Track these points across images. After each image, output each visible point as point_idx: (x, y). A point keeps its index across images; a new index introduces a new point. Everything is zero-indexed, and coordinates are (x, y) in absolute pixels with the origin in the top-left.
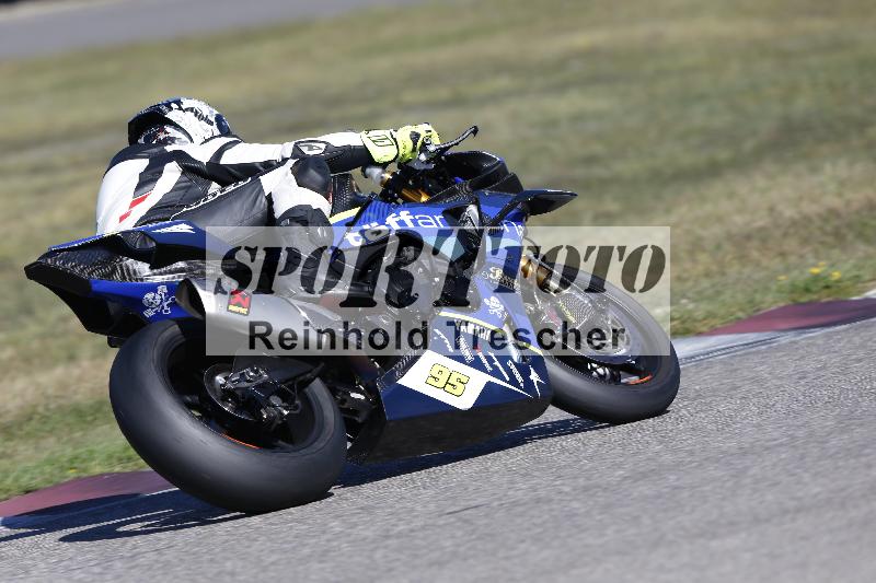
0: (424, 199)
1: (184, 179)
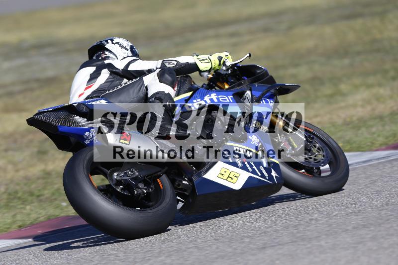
1: (111, 77)
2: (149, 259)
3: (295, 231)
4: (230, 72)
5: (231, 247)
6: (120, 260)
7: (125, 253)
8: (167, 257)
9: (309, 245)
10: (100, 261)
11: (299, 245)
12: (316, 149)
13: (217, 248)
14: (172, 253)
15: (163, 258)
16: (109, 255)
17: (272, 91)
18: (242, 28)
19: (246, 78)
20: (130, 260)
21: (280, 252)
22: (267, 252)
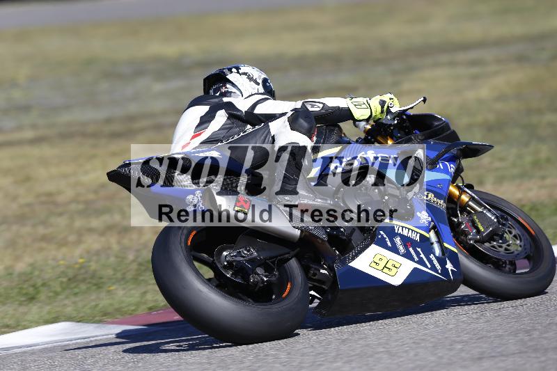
0: (390, 142)
1: (229, 122)
2: (320, 365)
3: (527, 338)
4: (396, 122)
5: (435, 354)
6: (280, 364)
7: (289, 354)
8: (344, 363)
9: (543, 359)
10: (253, 363)
11: (529, 357)
12: (511, 236)
13: (416, 355)
14: (353, 358)
15: (339, 364)
16: (266, 355)
17: (454, 151)
18: (488, 54)
19: (418, 132)
20: (294, 364)
21: (501, 365)
22: (485, 364)
